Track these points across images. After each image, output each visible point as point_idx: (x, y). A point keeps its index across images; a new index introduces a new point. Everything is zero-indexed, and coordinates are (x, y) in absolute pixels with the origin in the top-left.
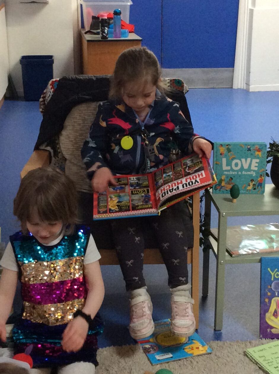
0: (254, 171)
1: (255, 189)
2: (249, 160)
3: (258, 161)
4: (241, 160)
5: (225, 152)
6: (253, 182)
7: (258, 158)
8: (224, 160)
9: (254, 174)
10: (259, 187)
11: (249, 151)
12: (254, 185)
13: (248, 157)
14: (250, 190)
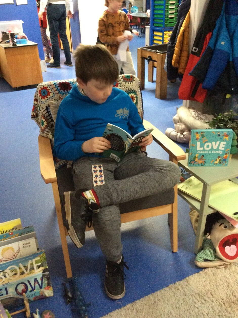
3: (225, 143)
4: (211, 143)
5: (200, 137)
8: (199, 144)
11: (219, 137)
12: (220, 160)
13: (217, 141)
14: (217, 164)
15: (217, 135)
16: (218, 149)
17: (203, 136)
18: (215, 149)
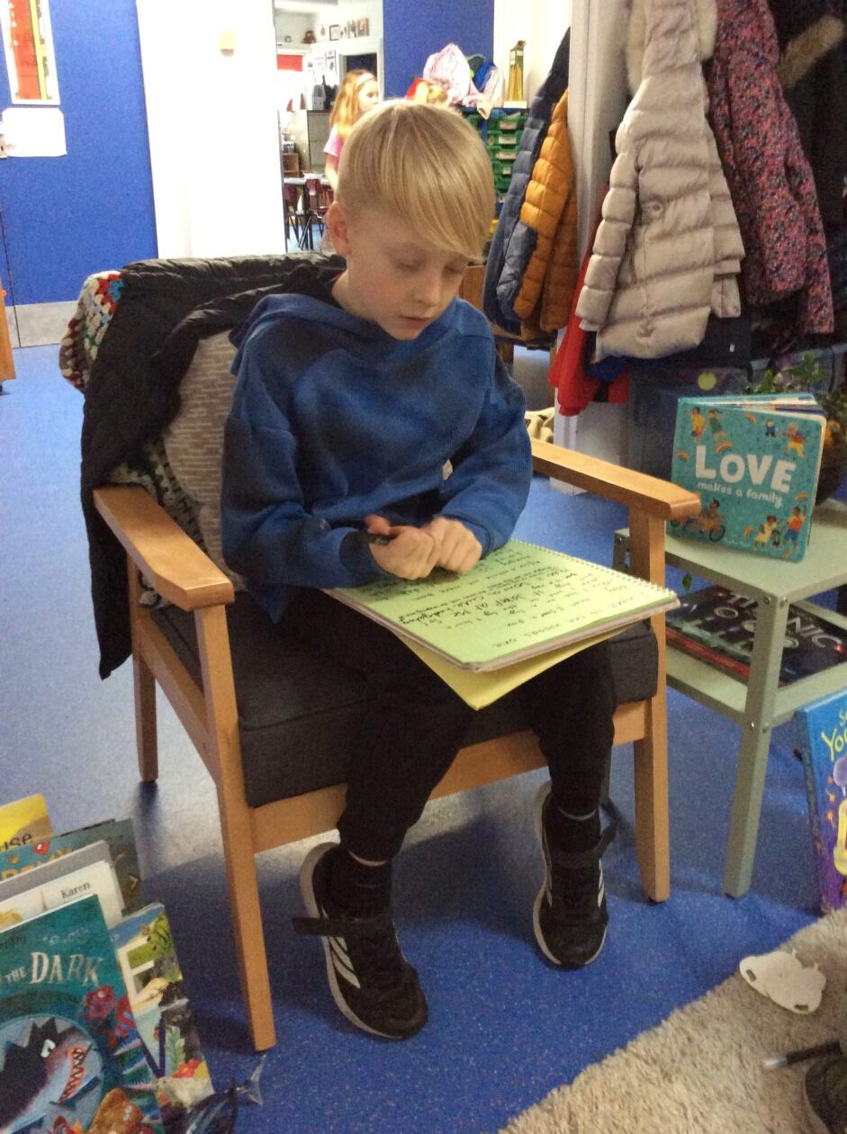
0: (778, 493)
1: (776, 544)
2: (767, 460)
4: (745, 459)
6: (775, 525)
9: (779, 504)
11: (770, 437)
13: (765, 452)
15: (765, 430)
16: (766, 486)
17: (717, 425)
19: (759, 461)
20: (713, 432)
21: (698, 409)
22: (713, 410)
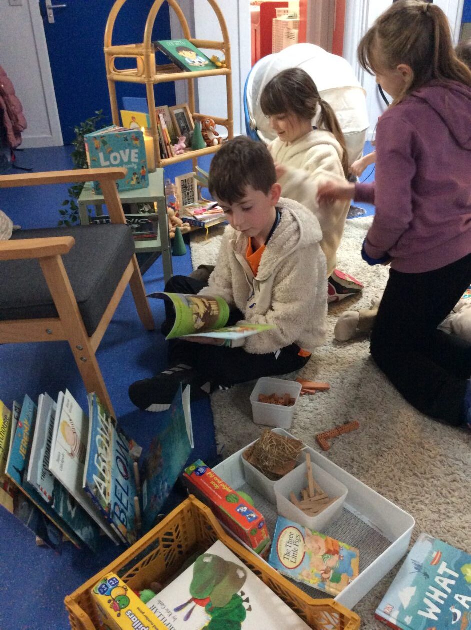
0: (134, 163)
1: (138, 183)
2: (127, 151)
3: (136, 151)
4: (119, 153)
5: (101, 145)
6: (136, 176)
7: (137, 148)
8: (101, 155)
9: (136, 167)
10: (143, 180)
11: (126, 142)
12: (137, 179)
13: (126, 148)
14: (134, 185)
15: (124, 139)
16: (129, 162)
17: (104, 143)
18: (126, 163)
19: (124, 153)
20: (104, 146)
21: (95, 138)
22: (102, 137)
